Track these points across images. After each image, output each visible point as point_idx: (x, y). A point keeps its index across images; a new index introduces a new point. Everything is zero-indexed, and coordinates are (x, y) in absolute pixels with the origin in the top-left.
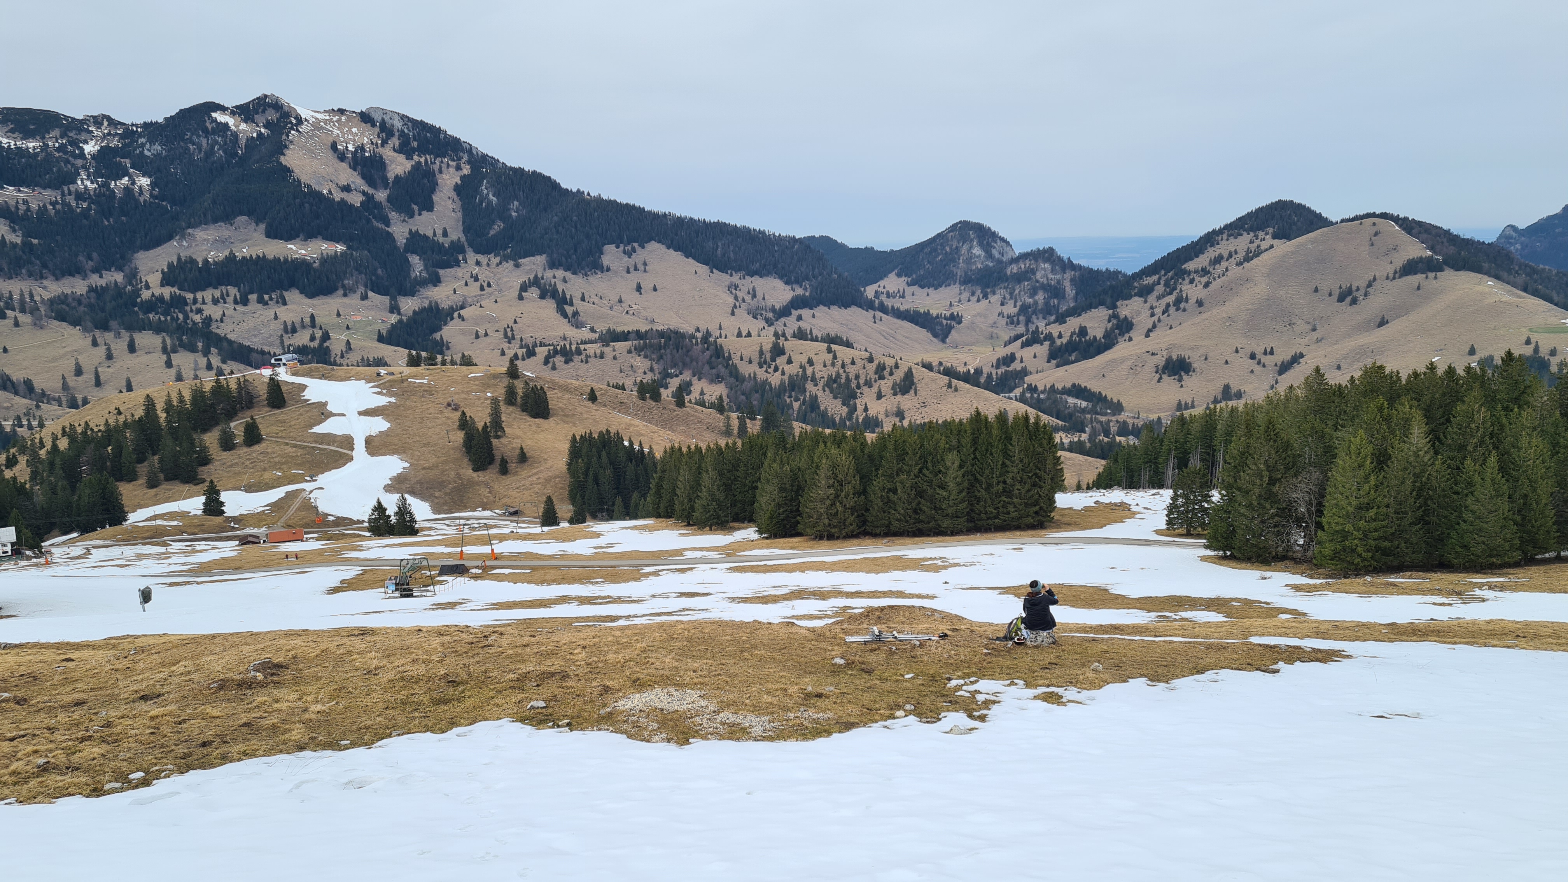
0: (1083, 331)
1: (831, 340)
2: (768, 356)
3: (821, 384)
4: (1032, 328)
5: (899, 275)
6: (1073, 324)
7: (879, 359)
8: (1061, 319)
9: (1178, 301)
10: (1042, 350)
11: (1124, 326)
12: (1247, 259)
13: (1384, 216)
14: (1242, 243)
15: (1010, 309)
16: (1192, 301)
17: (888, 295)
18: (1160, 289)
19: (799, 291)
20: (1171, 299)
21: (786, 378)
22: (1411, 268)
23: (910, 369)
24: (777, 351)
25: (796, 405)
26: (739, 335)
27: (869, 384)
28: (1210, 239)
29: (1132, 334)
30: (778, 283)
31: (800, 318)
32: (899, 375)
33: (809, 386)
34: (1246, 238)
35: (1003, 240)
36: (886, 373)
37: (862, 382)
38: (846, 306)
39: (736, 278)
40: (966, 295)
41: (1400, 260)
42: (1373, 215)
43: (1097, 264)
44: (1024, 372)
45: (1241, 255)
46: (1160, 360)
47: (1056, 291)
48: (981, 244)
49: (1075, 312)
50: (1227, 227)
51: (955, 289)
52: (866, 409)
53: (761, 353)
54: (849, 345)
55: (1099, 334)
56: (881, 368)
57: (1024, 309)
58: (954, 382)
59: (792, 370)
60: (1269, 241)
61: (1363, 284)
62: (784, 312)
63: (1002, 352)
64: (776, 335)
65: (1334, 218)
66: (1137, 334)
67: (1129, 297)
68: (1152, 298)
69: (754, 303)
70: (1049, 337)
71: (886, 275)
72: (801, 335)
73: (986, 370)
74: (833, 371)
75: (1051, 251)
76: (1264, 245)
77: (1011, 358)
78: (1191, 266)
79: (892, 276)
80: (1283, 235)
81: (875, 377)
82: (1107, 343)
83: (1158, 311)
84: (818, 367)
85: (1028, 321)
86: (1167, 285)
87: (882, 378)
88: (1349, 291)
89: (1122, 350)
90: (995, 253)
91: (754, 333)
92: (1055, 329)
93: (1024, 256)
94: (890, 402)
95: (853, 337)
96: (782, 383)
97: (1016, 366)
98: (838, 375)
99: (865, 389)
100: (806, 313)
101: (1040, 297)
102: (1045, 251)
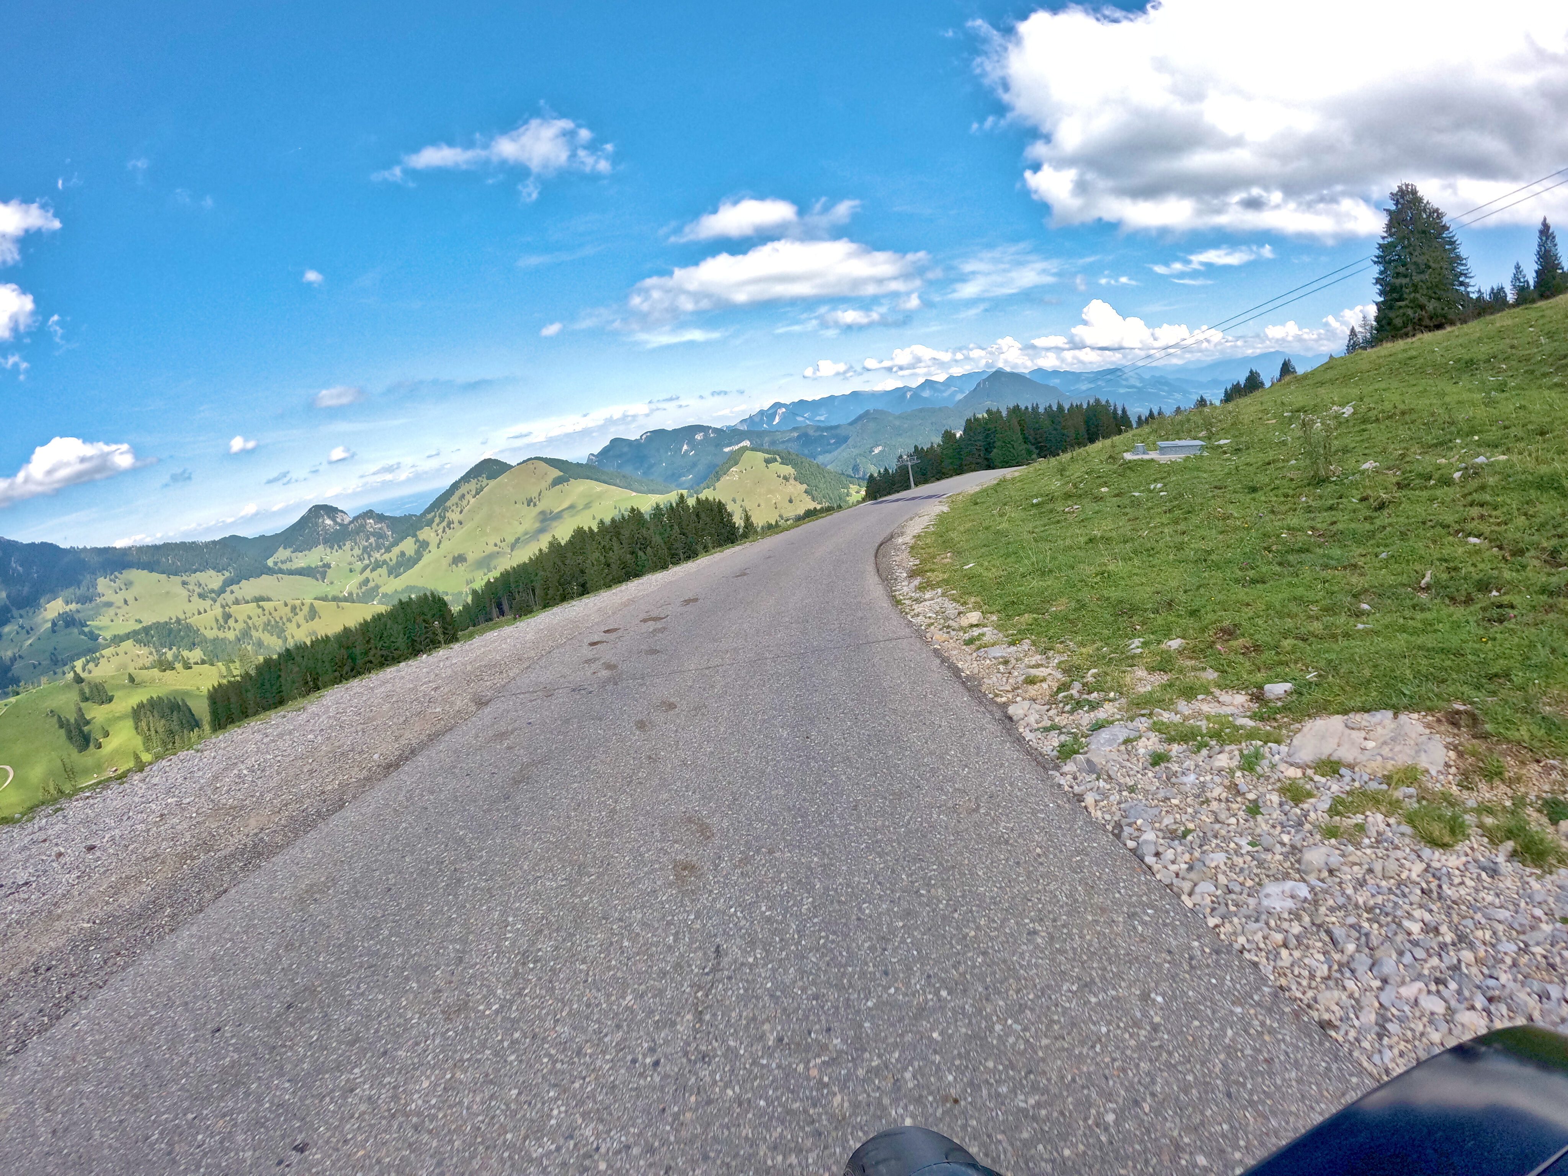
0: (403, 554)
1: (258, 600)
2: (221, 621)
3: (260, 630)
4: (373, 560)
5: (285, 548)
6: (396, 550)
7: (291, 602)
8: (388, 550)
9: (449, 526)
10: (383, 571)
11: (424, 545)
12: (477, 493)
13: (536, 458)
14: (473, 485)
15: (357, 551)
16: (456, 522)
17: (282, 562)
18: (437, 520)
19: (227, 574)
20: (445, 524)
21: (237, 632)
22: (557, 482)
23: (312, 604)
24: (227, 616)
25: (249, 648)
26: (200, 613)
27: (290, 620)
28: (455, 486)
29: (430, 548)
30: (212, 572)
31: (232, 592)
32: (306, 609)
33: (254, 633)
34: (474, 481)
35: (342, 511)
36: (298, 610)
37: (285, 620)
38: (259, 576)
39: (185, 578)
40: (328, 550)
41: (550, 480)
42: (531, 459)
43: (398, 514)
44: (377, 587)
45: (474, 492)
46: (450, 558)
47: (380, 535)
48: (329, 517)
49: (396, 544)
50: (462, 478)
51: (321, 547)
52: (293, 637)
53: (217, 621)
54: (269, 599)
55: (412, 553)
56: (294, 609)
57: (365, 549)
58: (341, 604)
59: (240, 626)
60: (485, 481)
61: (536, 494)
62: (222, 591)
63: (361, 578)
64: (223, 607)
65: (513, 464)
66: (432, 547)
67: (421, 528)
68: (434, 525)
69: (200, 590)
70: (385, 562)
71: (277, 550)
72: (237, 602)
73: (355, 592)
74: (265, 619)
75: (371, 511)
76: (484, 484)
77: (367, 581)
78: (448, 504)
79: (281, 549)
80: (492, 476)
81: (291, 615)
82: (418, 556)
83: (440, 531)
84: (255, 619)
85: (370, 556)
86: (440, 516)
87: (296, 614)
88: (531, 500)
89: (427, 558)
90: (339, 520)
91: (208, 609)
92: (386, 557)
93: (356, 519)
94: (307, 627)
95: (271, 594)
96: (236, 636)
97: (371, 584)
98: (269, 621)
99: (288, 624)
100: (234, 587)
101: (372, 540)
102: (368, 512)
